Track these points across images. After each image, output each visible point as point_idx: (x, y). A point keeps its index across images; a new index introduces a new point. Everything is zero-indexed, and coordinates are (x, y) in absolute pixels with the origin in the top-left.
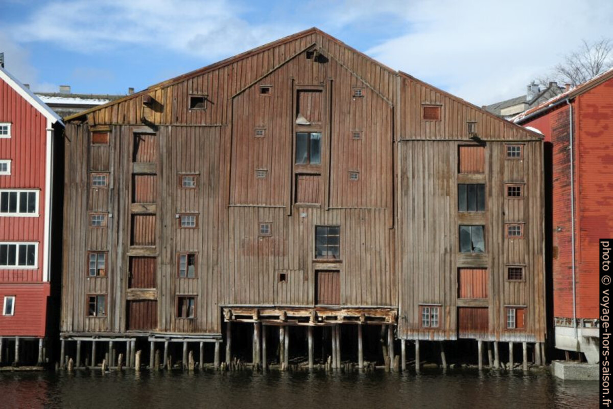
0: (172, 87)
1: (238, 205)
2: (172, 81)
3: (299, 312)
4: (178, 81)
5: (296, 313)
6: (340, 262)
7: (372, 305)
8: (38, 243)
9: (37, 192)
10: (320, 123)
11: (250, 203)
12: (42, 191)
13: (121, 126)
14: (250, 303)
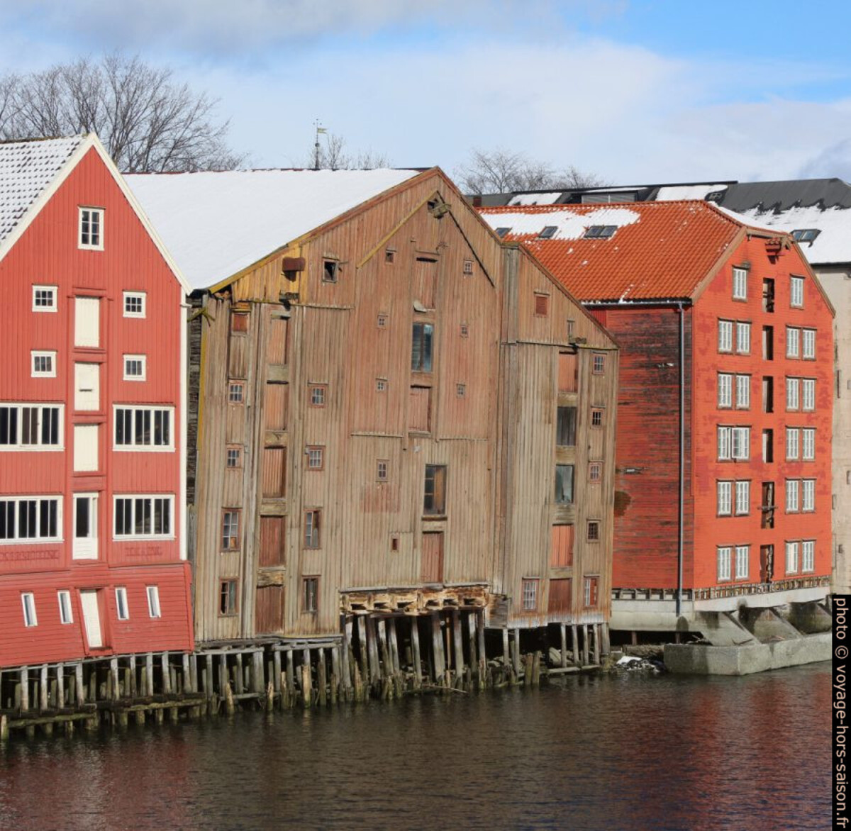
0: (308, 244)
1: (360, 433)
2: (309, 235)
3: (405, 595)
4: (315, 234)
5: (403, 597)
6: (445, 519)
7: (470, 581)
8: (174, 496)
9: (172, 410)
10: (434, 310)
11: (370, 430)
12: (177, 407)
13: (260, 303)
14: (366, 586)
